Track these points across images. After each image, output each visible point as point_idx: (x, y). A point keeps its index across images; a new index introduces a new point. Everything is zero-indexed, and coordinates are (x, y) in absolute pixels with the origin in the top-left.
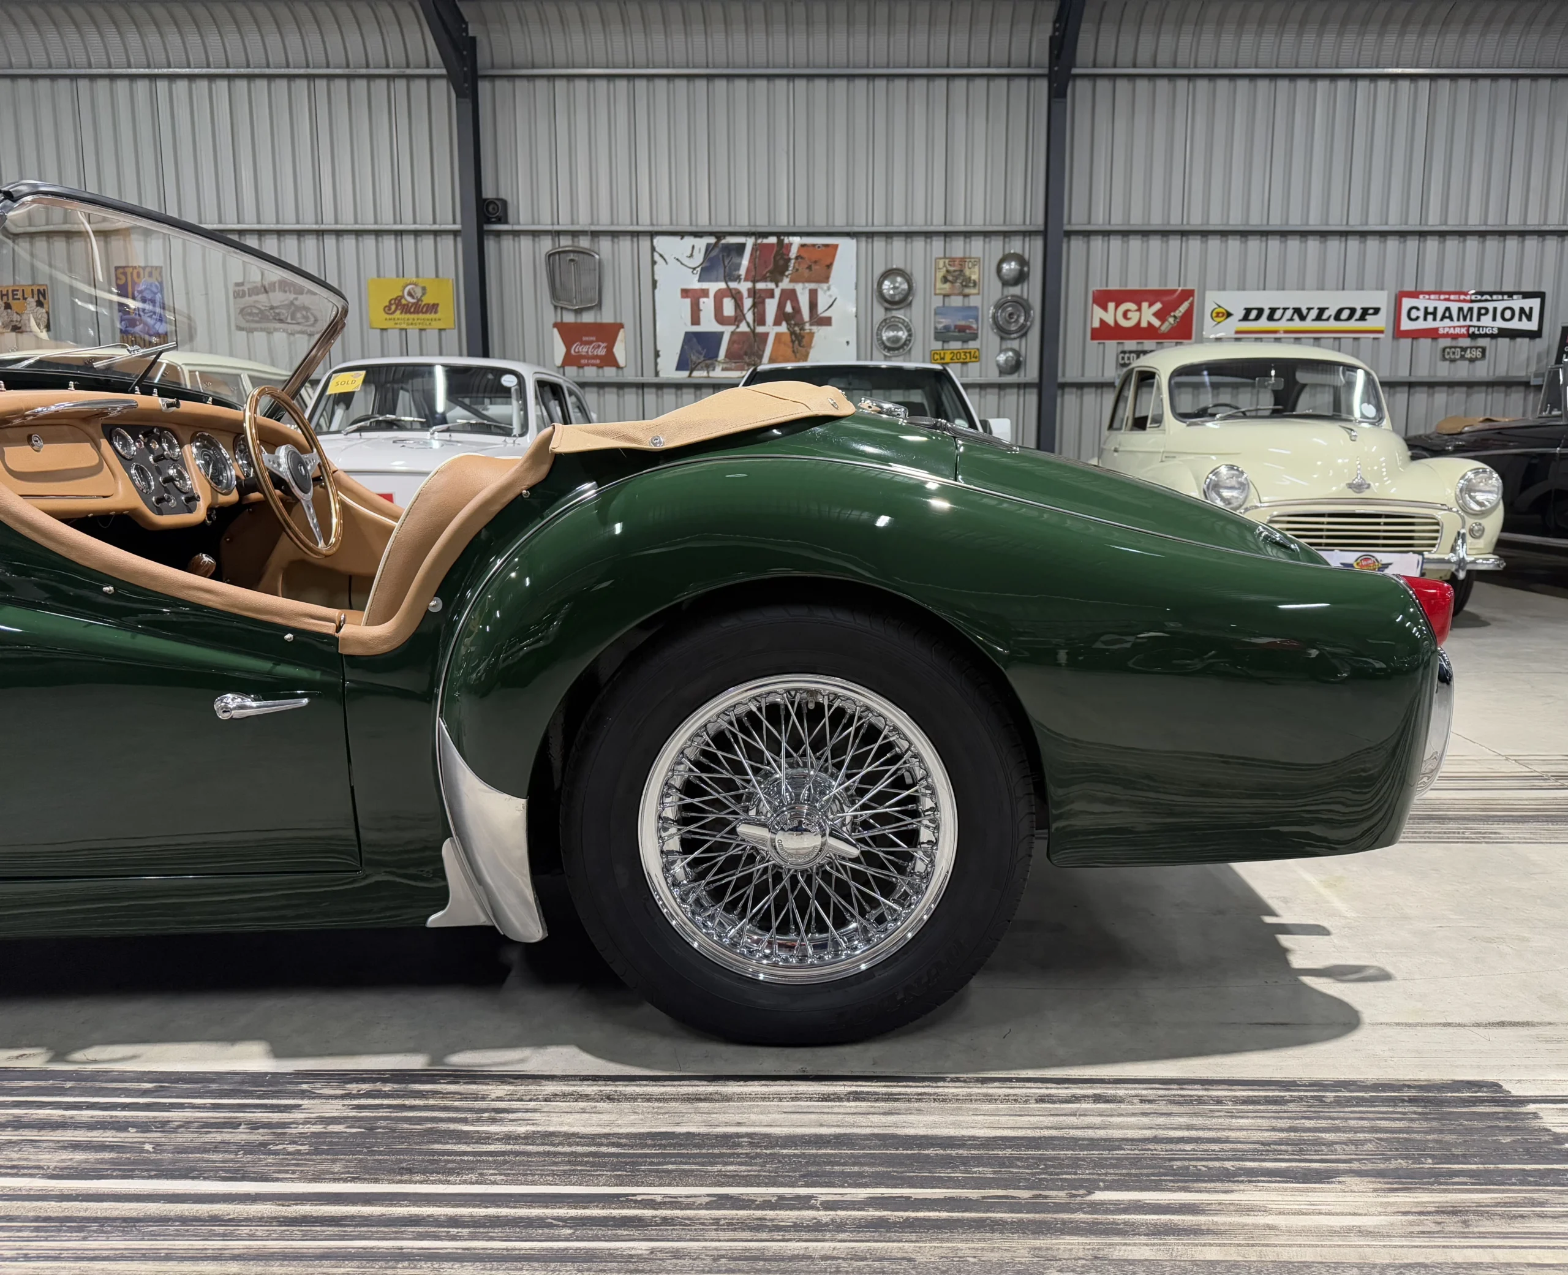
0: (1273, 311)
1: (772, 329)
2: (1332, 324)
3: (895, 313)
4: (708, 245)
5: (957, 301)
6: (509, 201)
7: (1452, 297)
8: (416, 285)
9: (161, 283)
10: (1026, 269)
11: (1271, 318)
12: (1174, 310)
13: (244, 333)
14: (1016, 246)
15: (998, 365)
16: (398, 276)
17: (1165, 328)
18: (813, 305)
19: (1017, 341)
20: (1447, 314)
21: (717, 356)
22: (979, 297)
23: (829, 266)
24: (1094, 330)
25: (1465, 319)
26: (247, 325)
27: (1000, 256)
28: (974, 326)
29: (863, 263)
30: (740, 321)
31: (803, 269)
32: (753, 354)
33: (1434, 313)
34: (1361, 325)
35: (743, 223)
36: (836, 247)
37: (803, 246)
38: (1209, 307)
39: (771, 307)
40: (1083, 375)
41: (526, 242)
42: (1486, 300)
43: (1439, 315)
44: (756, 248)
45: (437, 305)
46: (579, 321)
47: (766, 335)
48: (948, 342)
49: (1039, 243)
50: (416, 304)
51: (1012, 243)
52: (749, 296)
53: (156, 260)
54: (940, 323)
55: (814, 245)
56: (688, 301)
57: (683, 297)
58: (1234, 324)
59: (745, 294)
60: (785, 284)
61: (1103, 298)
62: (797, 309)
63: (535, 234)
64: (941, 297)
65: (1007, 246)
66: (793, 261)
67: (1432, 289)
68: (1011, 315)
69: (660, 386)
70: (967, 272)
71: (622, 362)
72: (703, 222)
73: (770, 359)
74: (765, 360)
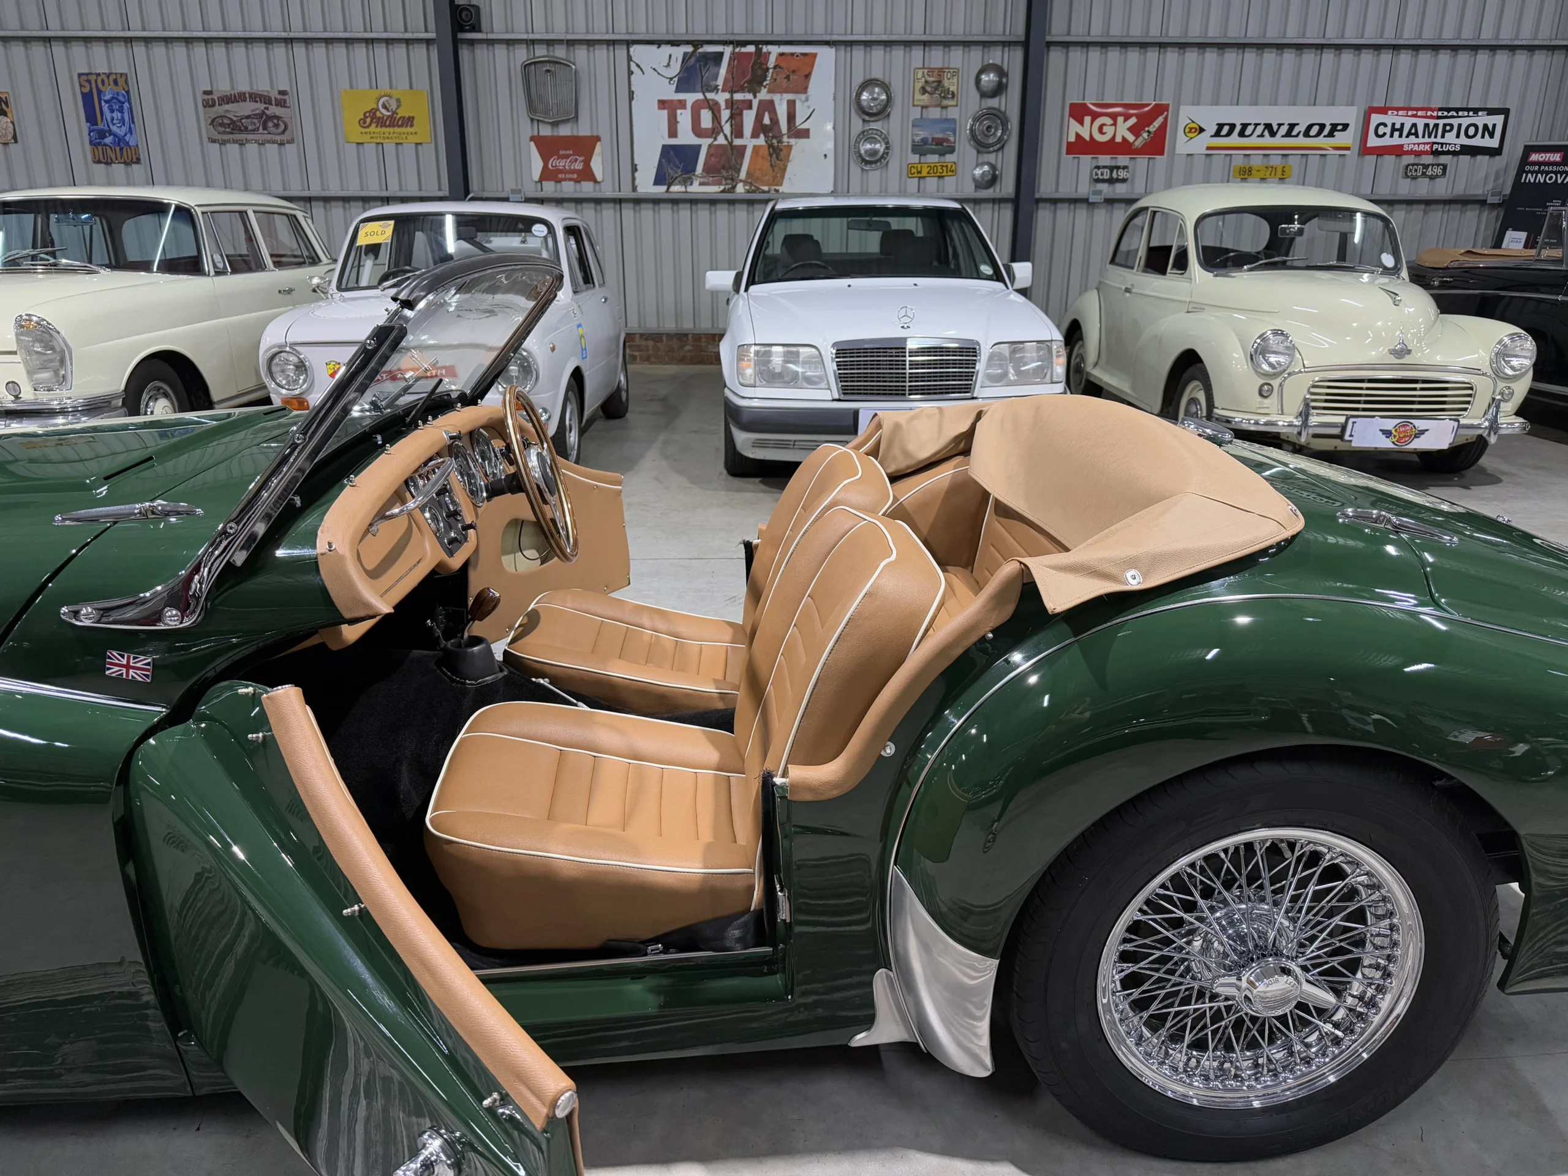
1: (749, 142)
2: (1302, 141)
3: (873, 126)
4: (685, 54)
5: (935, 113)
6: (482, 7)
7: (1420, 113)
8: (390, 96)
9: (128, 92)
10: (1004, 80)
11: (1242, 134)
12: (1149, 126)
13: (217, 145)
14: (996, 56)
15: (974, 180)
16: (371, 88)
17: (1139, 143)
18: (791, 117)
19: (994, 154)
20: (1413, 132)
21: (694, 170)
22: (957, 109)
23: (808, 76)
24: (1069, 144)
25: (1429, 137)
26: (220, 137)
27: (979, 67)
28: (952, 139)
29: (842, 72)
30: (718, 133)
31: (781, 79)
32: (731, 168)
33: (1401, 130)
34: (1329, 142)
35: (720, 30)
36: (815, 55)
37: (782, 55)
38: (1183, 122)
39: (749, 118)
40: (1057, 190)
41: (500, 51)
42: (1453, 117)
43: (1405, 132)
44: (734, 57)
45: (413, 118)
46: (555, 134)
47: (745, 147)
48: (925, 155)
49: (1018, 55)
50: (391, 117)
51: (991, 53)
52: (727, 108)
53: (121, 67)
54: (917, 135)
55: (792, 54)
56: (665, 112)
57: (660, 108)
58: (1205, 140)
59: (723, 105)
60: (763, 95)
61: (1079, 112)
62: (775, 121)
63: (509, 43)
64: (920, 108)
65: (986, 57)
66: (771, 71)
67: (1401, 105)
68: (989, 128)
69: (637, 202)
70: (946, 83)
71: (599, 177)
72: (680, 30)
73: (748, 173)
74: (743, 175)
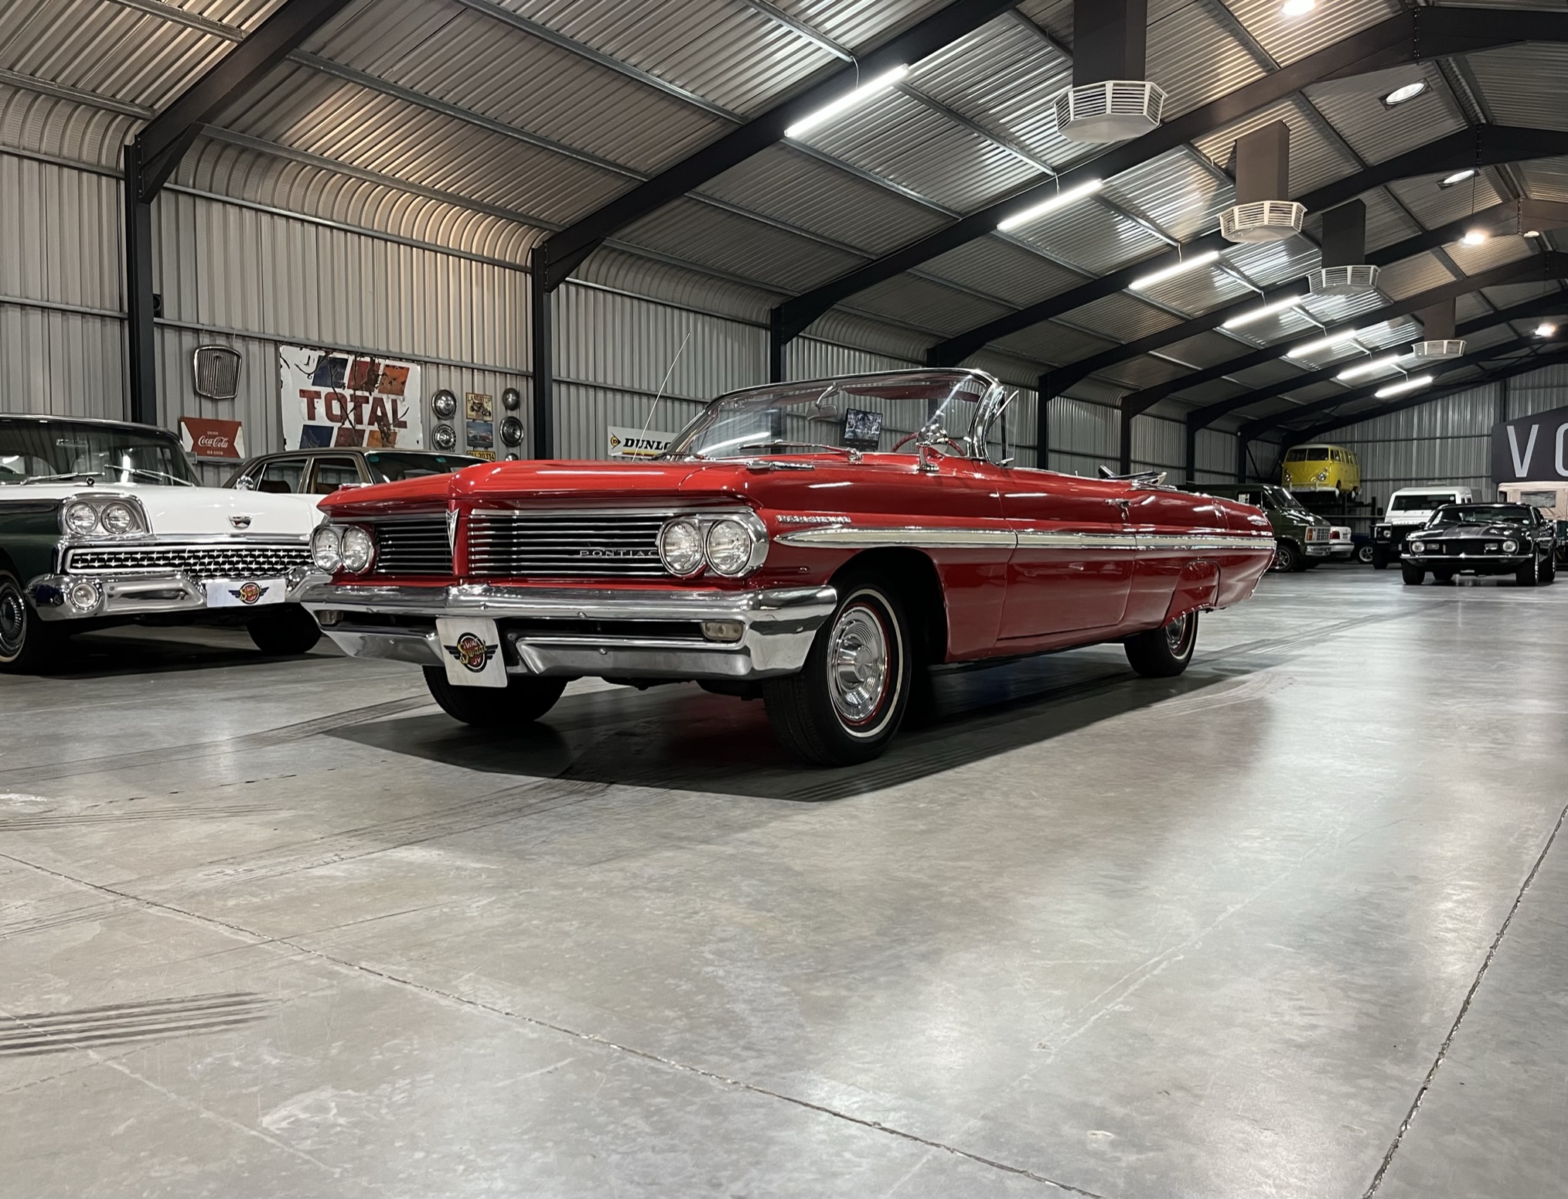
0: (638, 441)
1: (368, 427)
3: (444, 422)
4: (320, 356)
10: (520, 400)
11: (637, 446)
18: (395, 412)
19: (516, 449)
21: (329, 445)
23: (404, 383)
27: (503, 389)
28: (490, 437)
29: (425, 383)
30: (345, 420)
31: (386, 384)
35: (342, 342)
36: (408, 369)
37: (387, 366)
38: (610, 436)
39: (367, 409)
44: (355, 364)
47: (364, 431)
48: (476, 447)
49: (529, 384)
51: (510, 381)
52: (351, 401)
54: (471, 432)
55: (394, 367)
56: (305, 399)
57: (301, 396)
58: (622, 447)
59: (349, 399)
60: (376, 393)
62: (384, 414)
63: (180, 329)
65: (508, 383)
66: (380, 377)
68: (514, 430)
70: (485, 405)
72: (314, 338)
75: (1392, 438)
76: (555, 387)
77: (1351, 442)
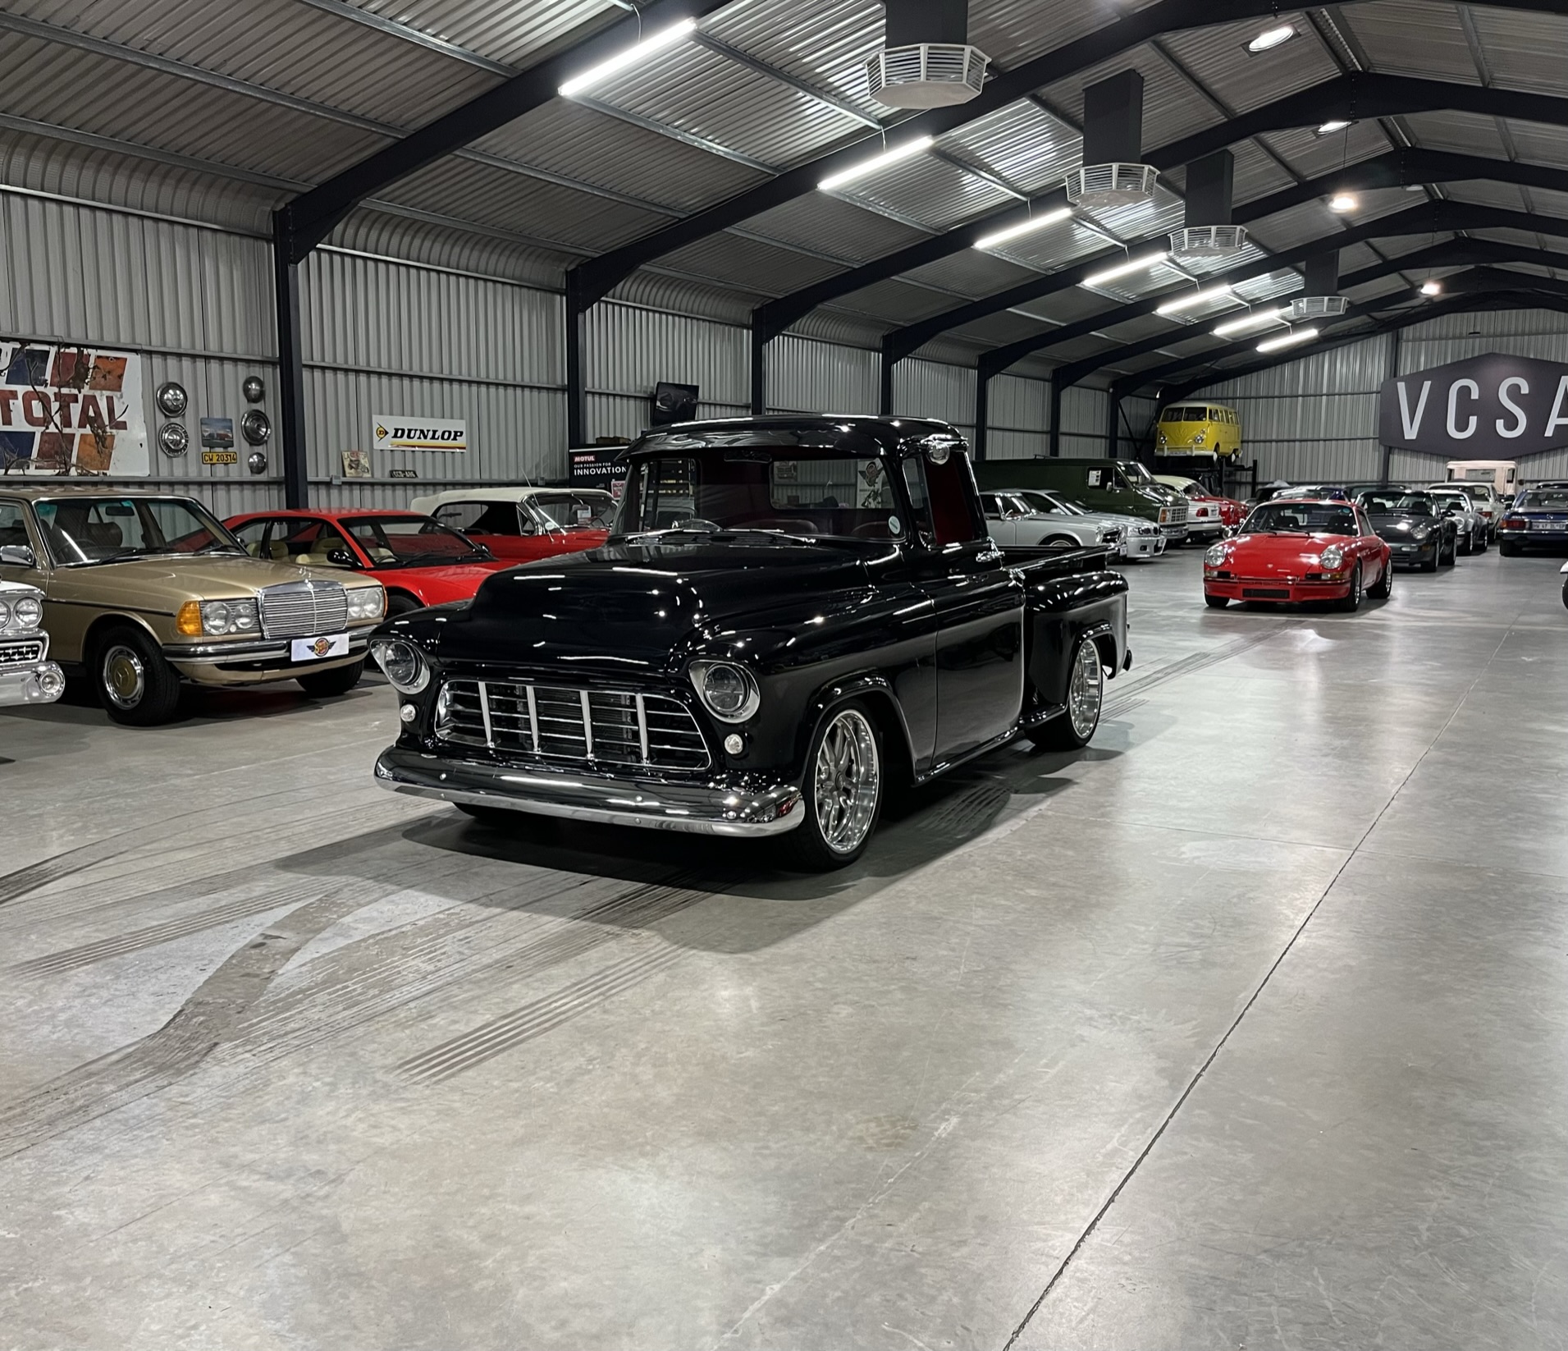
0: (410, 431)
1: (77, 431)
2: (440, 442)
3: (173, 420)
4: (14, 350)
10: (265, 390)
11: (408, 437)
14: (256, 371)
15: (251, 466)
18: (111, 411)
19: (262, 447)
21: (30, 455)
23: (121, 377)
27: (245, 379)
28: (230, 435)
29: (147, 377)
30: (49, 423)
31: (99, 379)
32: (62, 454)
34: (454, 443)
35: (42, 332)
36: (125, 360)
37: (99, 357)
39: (76, 410)
40: (318, 475)
44: (58, 356)
47: (74, 435)
48: (213, 447)
49: (276, 372)
51: (251, 368)
52: (56, 400)
54: (206, 431)
55: (107, 358)
58: (390, 440)
59: (52, 398)
60: (86, 390)
62: (98, 413)
65: (249, 371)
66: (91, 371)
68: (258, 426)
73: (78, 457)
74: (74, 460)
75: (1276, 394)
76: (306, 374)
77: (1233, 398)
